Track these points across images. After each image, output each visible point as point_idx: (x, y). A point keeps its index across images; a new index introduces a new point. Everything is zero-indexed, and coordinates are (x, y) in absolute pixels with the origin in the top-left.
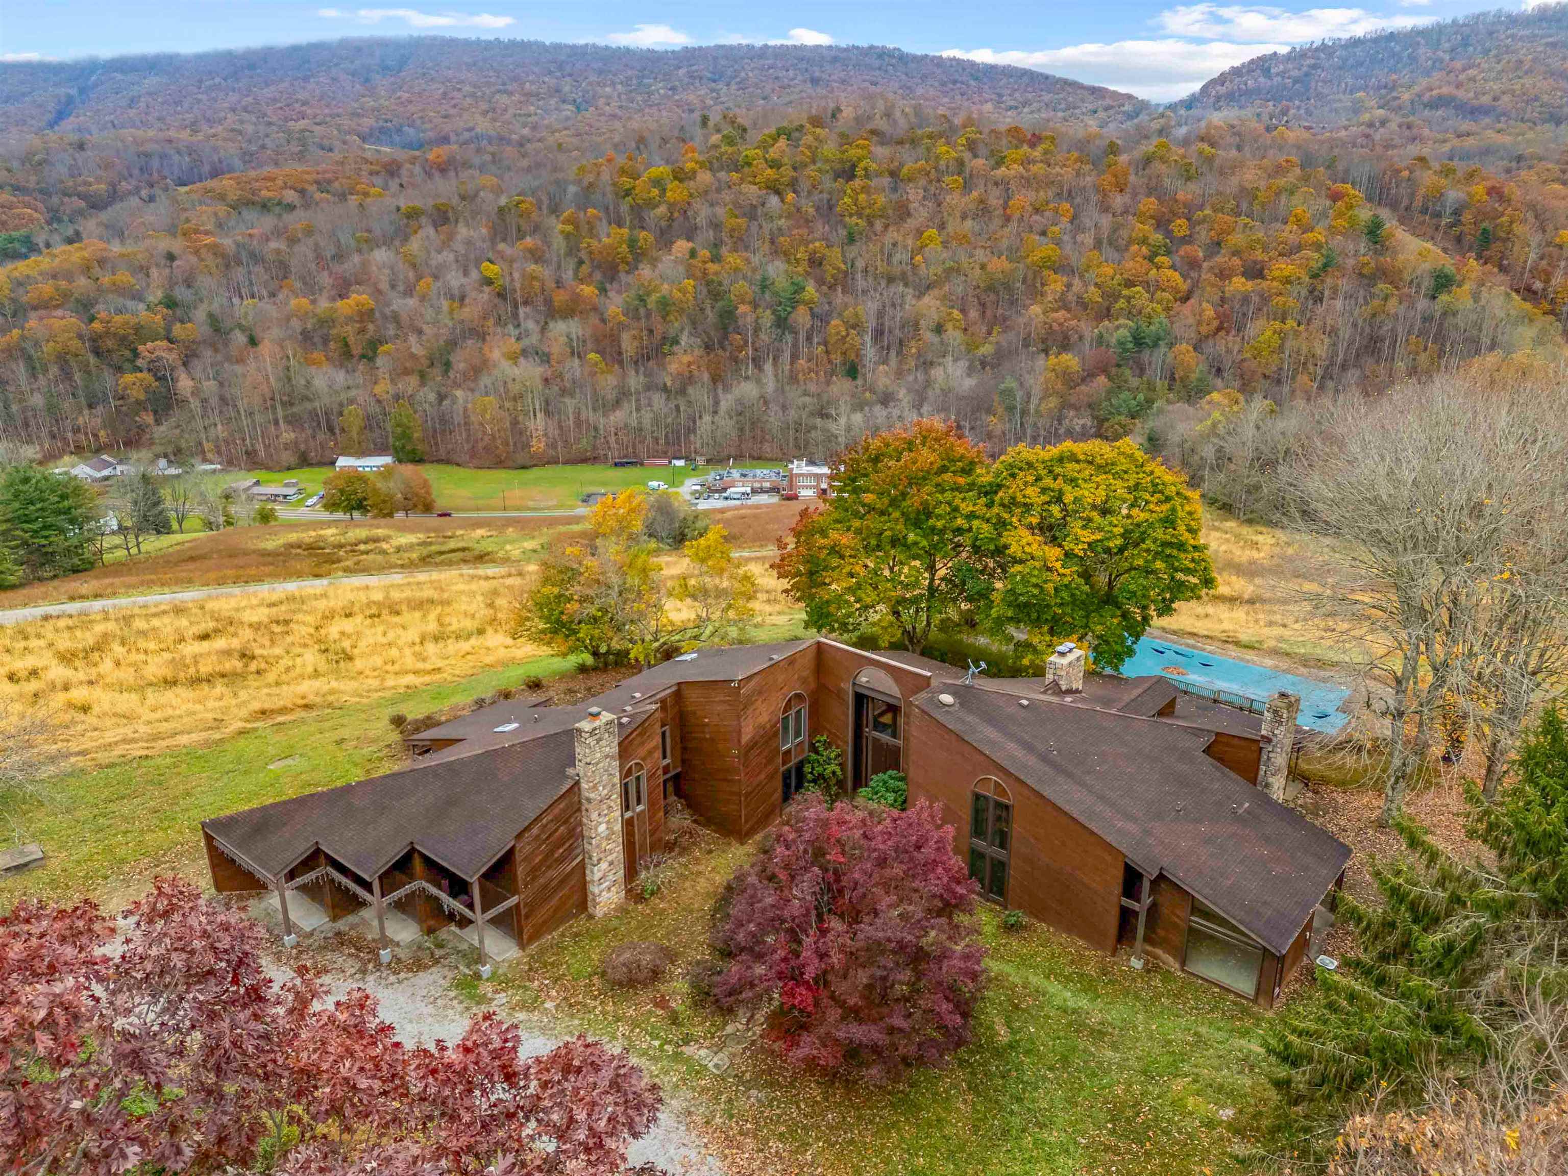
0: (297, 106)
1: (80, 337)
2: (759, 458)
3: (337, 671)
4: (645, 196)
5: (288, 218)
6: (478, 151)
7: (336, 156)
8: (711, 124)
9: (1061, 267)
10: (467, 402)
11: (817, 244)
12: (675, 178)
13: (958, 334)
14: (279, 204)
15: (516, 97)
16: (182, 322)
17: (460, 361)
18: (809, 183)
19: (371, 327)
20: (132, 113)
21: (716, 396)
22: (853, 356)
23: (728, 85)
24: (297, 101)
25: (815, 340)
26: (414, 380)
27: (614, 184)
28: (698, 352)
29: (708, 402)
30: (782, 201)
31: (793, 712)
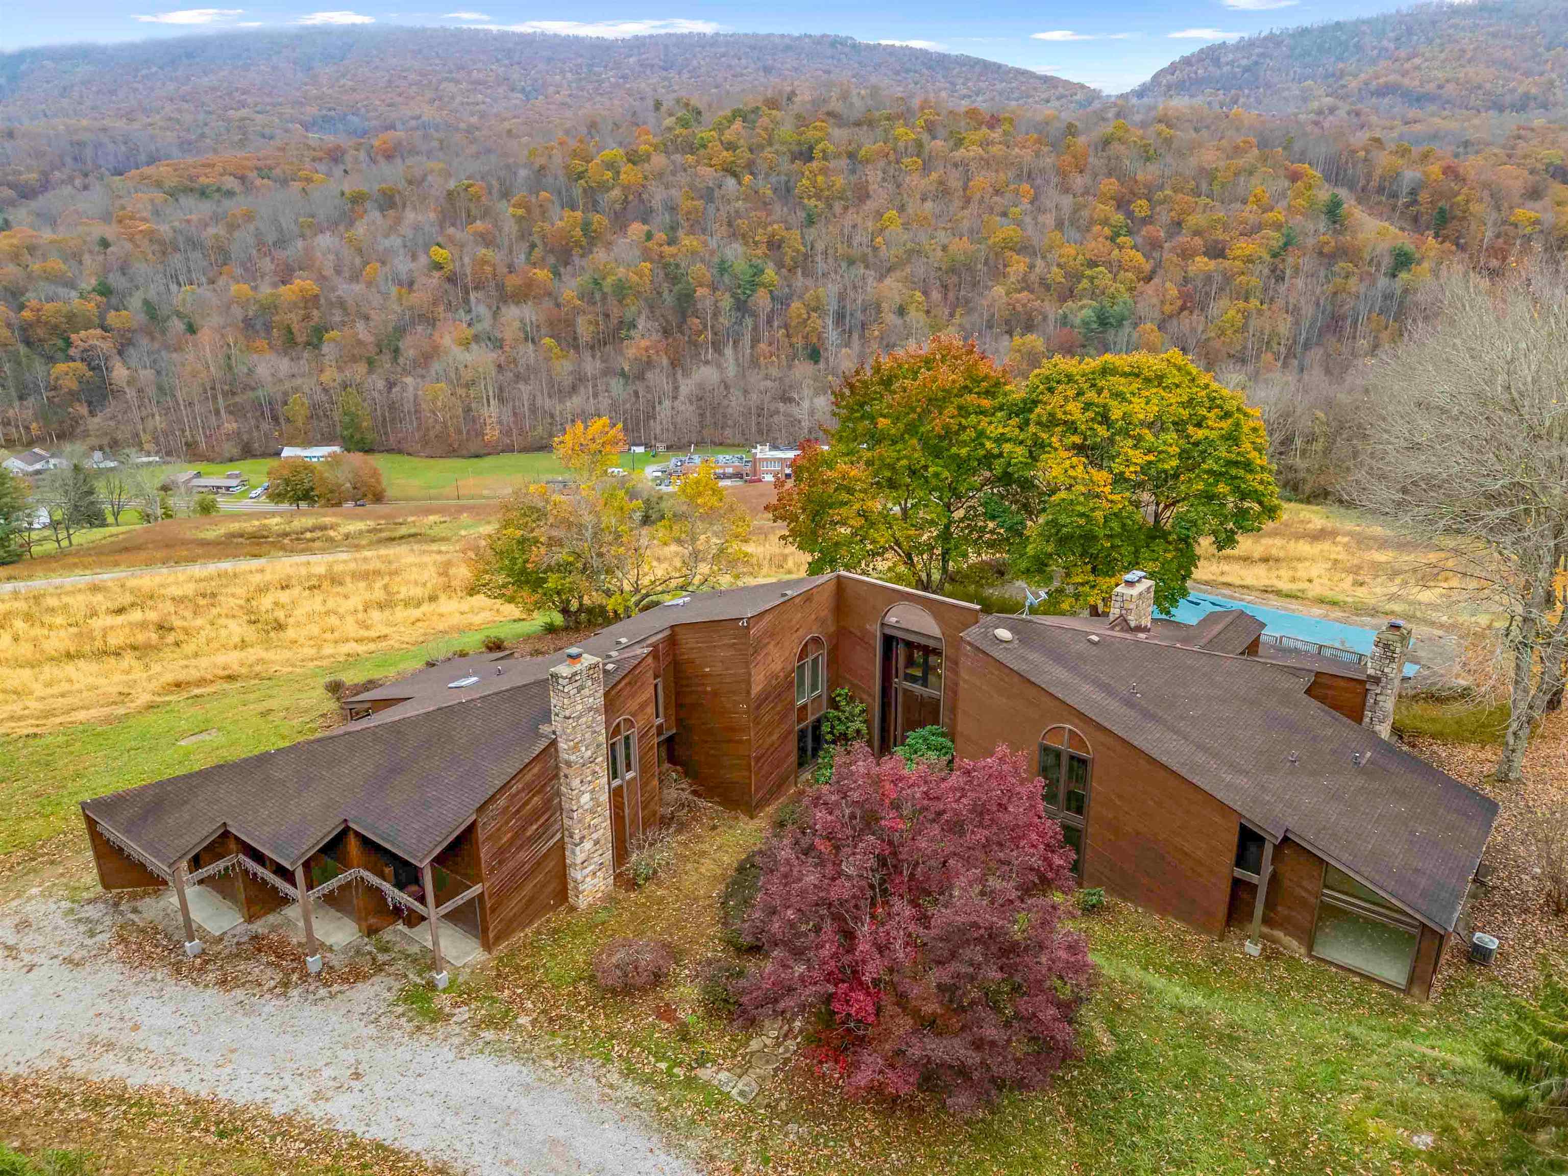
0: (236, 94)
1: (9, 325)
2: (721, 444)
3: (268, 641)
4: (598, 178)
5: (227, 203)
6: (425, 137)
7: (278, 142)
8: (663, 109)
9: (1024, 249)
10: (416, 389)
11: (776, 226)
12: (629, 160)
13: (922, 316)
14: (218, 190)
15: (464, 86)
16: (117, 310)
17: (409, 348)
18: (766, 166)
19: (315, 312)
20: (65, 102)
21: (675, 380)
22: (815, 340)
23: (679, 73)
24: (237, 89)
25: (776, 324)
26: (362, 368)
27: (566, 167)
28: (656, 336)
29: (668, 388)
30: (740, 183)
31: (809, 660)
